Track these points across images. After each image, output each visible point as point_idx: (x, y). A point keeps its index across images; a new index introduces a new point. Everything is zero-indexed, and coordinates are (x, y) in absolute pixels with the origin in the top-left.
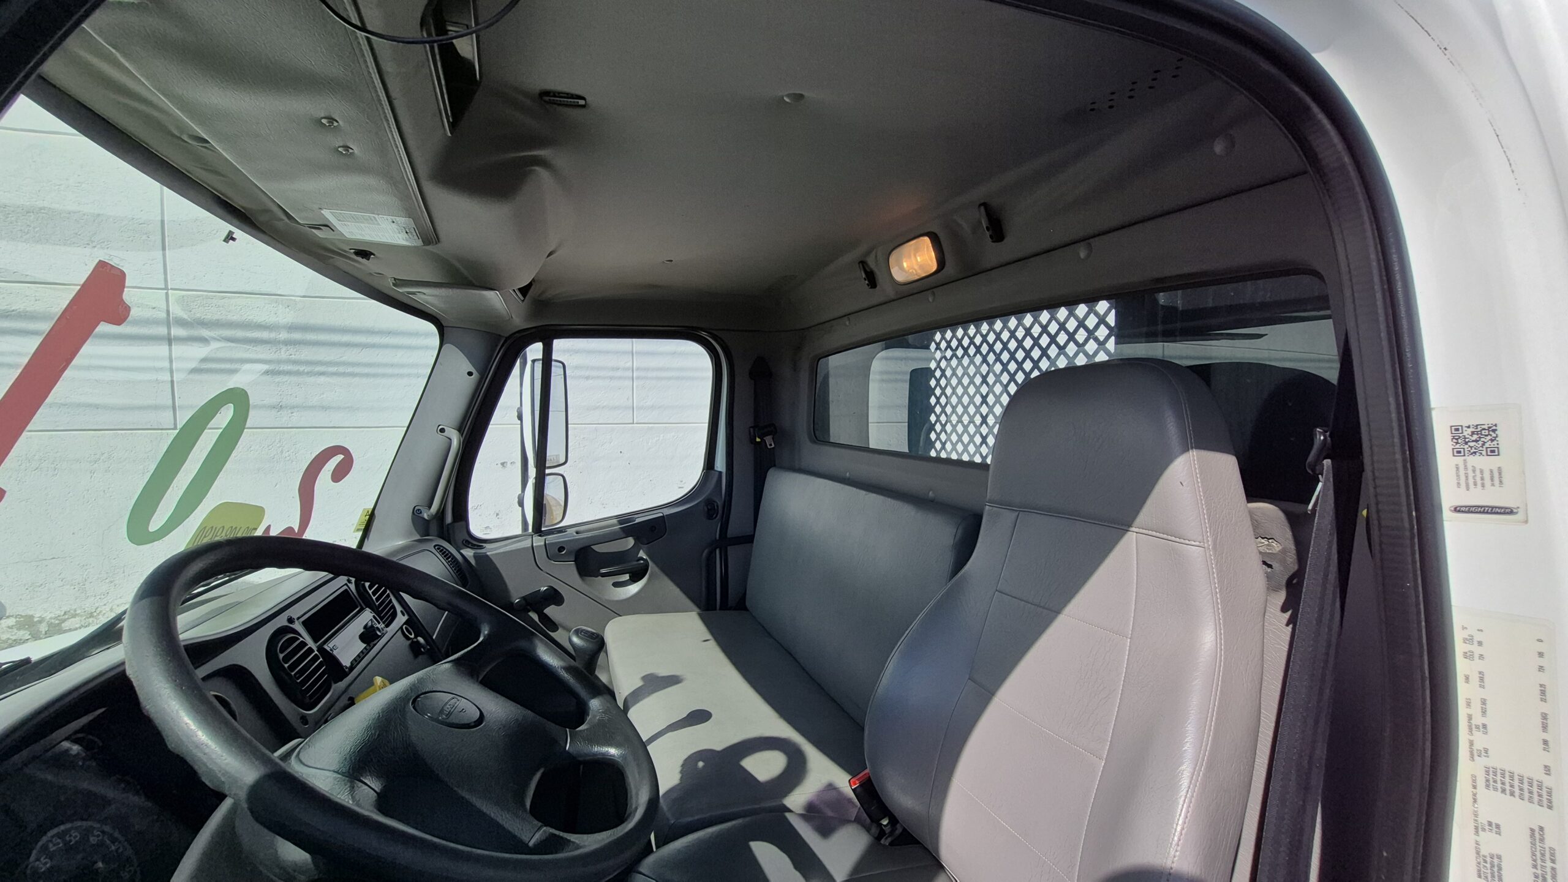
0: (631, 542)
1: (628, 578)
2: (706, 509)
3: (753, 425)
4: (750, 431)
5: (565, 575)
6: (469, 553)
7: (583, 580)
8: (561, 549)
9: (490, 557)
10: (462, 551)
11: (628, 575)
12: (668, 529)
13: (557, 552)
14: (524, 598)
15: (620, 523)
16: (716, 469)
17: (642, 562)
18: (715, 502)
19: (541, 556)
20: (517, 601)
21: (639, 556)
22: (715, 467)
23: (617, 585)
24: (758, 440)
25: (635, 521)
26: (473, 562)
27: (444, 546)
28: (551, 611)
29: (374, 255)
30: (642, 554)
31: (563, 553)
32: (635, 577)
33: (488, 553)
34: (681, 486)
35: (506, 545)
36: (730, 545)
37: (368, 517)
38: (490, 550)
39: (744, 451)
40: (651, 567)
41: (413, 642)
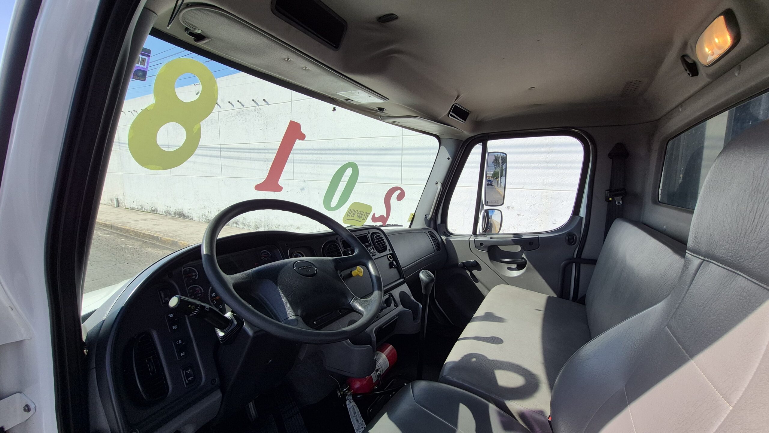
0: (518, 248)
1: (516, 267)
2: (567, 238)
3: (608, 188)
4: (605, 193)
5: (483, 257)
6: (444, 238)
7: (491, 261)
8: (481, 244)
9: (452, 241)
10: (441, 236)
11: (516, 265)
12: (540, 246)
13: (480, 245)
14: (463, 263)
15: (514, 237)
16: (580, 215)
17: (524, 260)
18: (575, 235)
19: (472, 245)
20: (460, 263)
21: (522, 256)
22: (580, 214)
23: (509, 269)
24: (610, 199)
25: (522, 237)
26: (445, 242)
27: (434, 232)
28: (475, 272)
29: (385, 109)
30: (524, 256)
31: (482, 246)
32: (520, 267)
33: (451, 239)
34: (554, 223)
35: (459, 238)
36: (583, 263)
37: (413, 216)
38: (452, 239)
39: (600, 207)
40: (528, 264)
41: (391, 262)
